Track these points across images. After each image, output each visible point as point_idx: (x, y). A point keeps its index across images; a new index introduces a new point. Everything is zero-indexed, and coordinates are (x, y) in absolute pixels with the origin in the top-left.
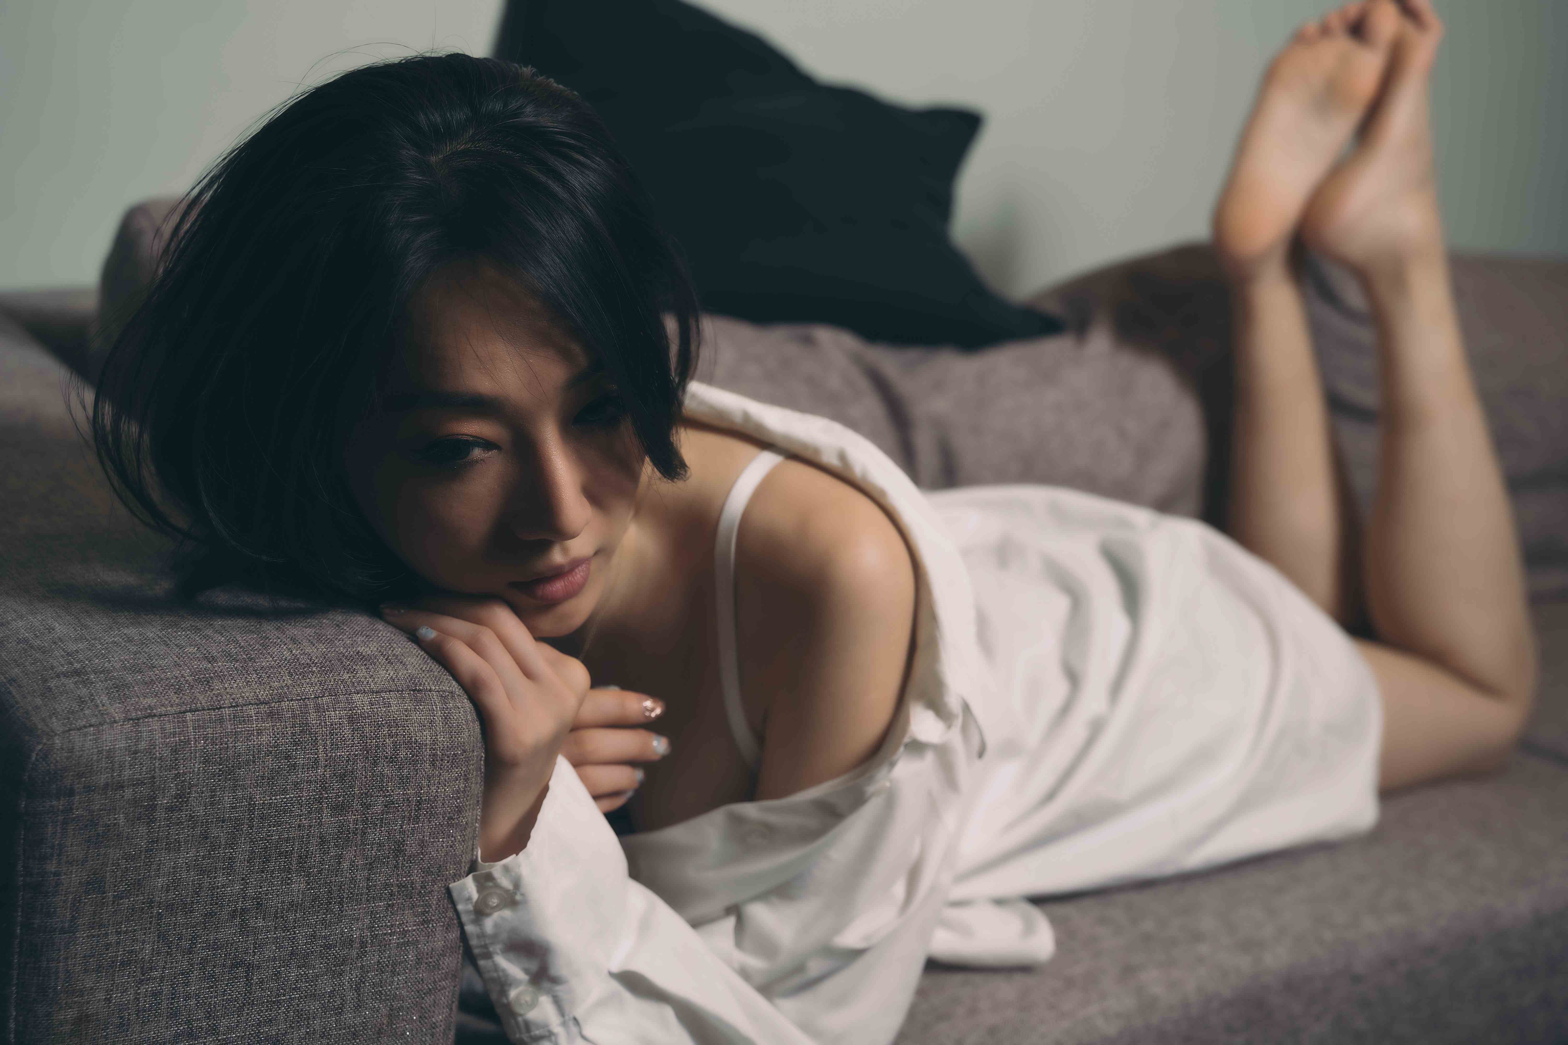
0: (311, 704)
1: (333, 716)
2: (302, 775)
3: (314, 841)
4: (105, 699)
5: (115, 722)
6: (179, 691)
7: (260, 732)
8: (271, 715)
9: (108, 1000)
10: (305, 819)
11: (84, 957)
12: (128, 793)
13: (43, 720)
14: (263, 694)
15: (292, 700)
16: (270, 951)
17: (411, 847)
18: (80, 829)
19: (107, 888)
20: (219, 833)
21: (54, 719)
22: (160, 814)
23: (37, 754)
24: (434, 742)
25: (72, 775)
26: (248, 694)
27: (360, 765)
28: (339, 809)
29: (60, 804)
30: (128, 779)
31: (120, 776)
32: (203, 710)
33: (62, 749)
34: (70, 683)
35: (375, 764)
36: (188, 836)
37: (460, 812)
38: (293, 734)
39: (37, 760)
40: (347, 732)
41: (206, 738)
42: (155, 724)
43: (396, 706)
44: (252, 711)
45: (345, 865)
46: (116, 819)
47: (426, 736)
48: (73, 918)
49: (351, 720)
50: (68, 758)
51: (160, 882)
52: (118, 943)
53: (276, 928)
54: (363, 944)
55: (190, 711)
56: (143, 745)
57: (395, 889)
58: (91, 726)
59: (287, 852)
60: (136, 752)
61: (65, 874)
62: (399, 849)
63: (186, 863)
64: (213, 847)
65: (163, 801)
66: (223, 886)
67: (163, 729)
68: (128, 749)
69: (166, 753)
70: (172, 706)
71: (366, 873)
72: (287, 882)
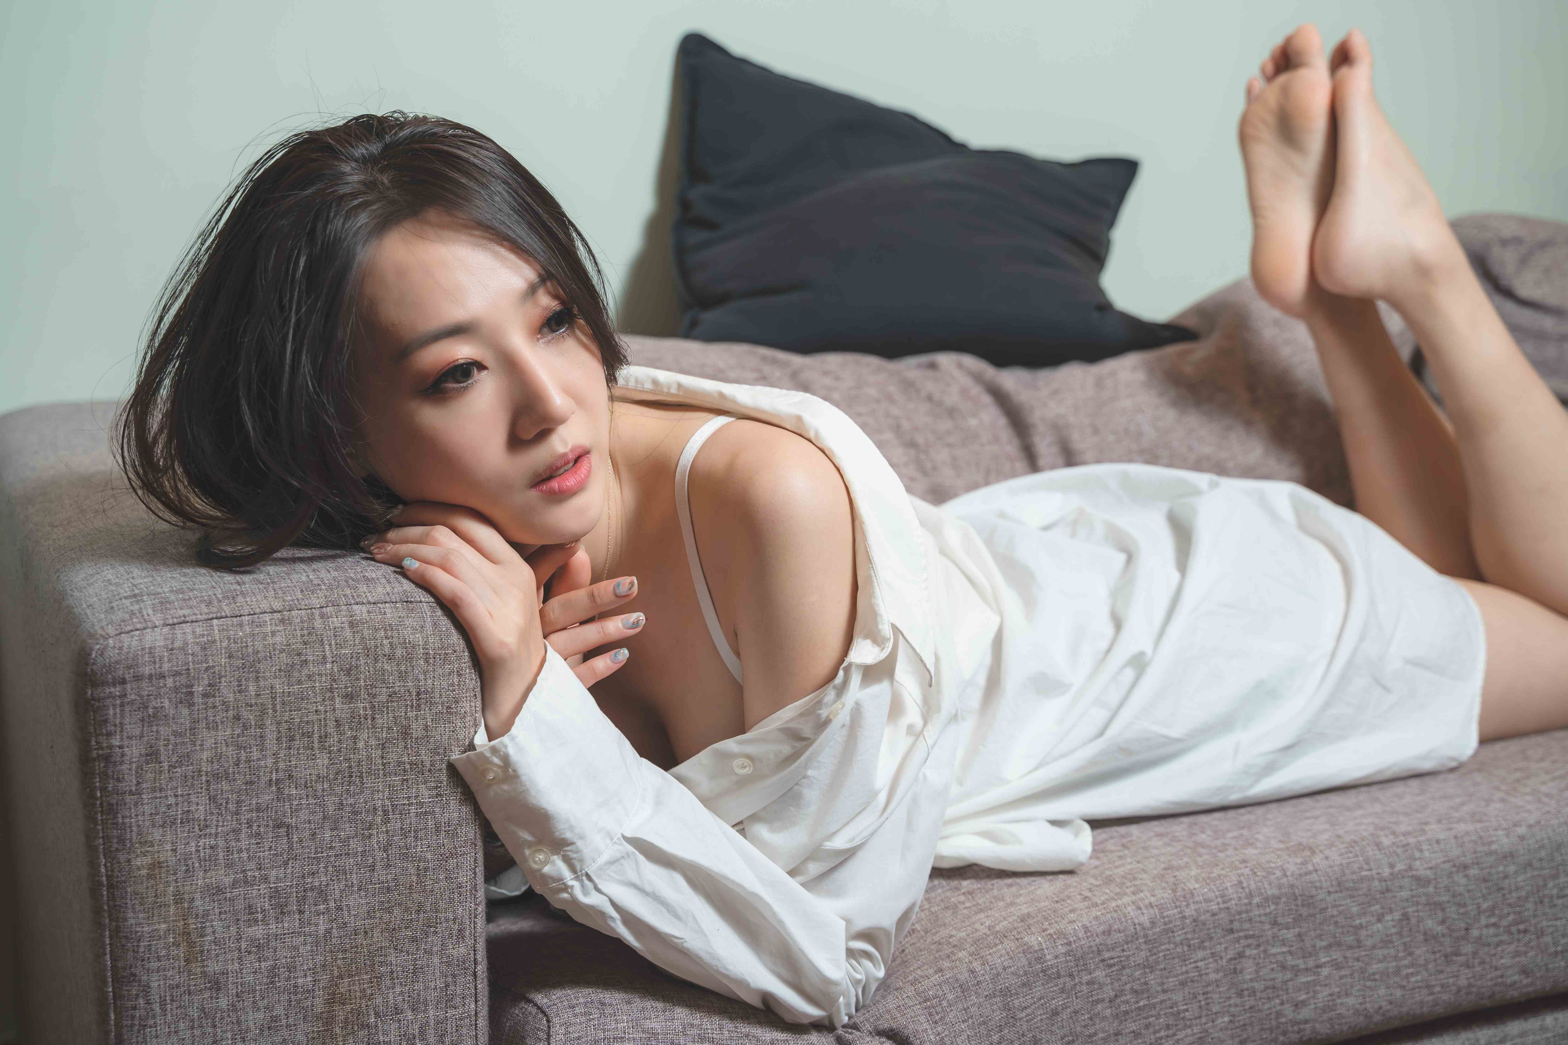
0: (317, 612)
1: (335, 622)
2: (313, 669)
3: (332, 724)
4: (150, 612)
5: (156, 627)
6: (209, 604)
7: (273, 633)
8: (282, 621)
9: (174, 850)
10: (321, 706)
11: (151, 814)
12: (170, 682)
13: (102, 628)
14: (277, 605)
15: (301, 609)
16: (303, 815)
17: (417, 730)
18: (135, 711)
19: (162, 759)
20: (250, 716)
21: (110, 626)
22: (198, 699)
23: (96, 652)
24: (426, 643)
25: (123, 667)
26: (265, 605)
27: (362, 662)
28: (350, 697)
29: (116, 690)
30: (168, 671)
31: (160, 668)
32: (227, 617)
33: (114, 647)
34: (127, 602)
35: (376, 660)
36: (223, 718)
37: (457, 702)
38: (302, 636)
39: (96, 657)
40: (348, 633)
41: (229, 639)
42: (187, 628)
43: (391, 614)
44: (267, 617)
45: (361, 745)
46: (162, 703)
47: (419, 638)
48: (138, 783)
49: (352, 625)
50: (118, 654)
51: (205, 755)
52: (177, 804)
53: (307, 796)
54: (385, 812)
55: (217, 618)
56: (178, 644)
57: (408, 766)
58: (137, 630)
59: (309, 733)
60: (172, 650)
61: (128, 747)
62: (406, 733)
63: (225, 740)
64: (245, 727)
65: (199, 689)
66: (258, 759)
67: (194, 632)
68: (166, 646)
69: (197, 649)
70: (201, 614)
71: (380, 752)
72: (314, 758)
